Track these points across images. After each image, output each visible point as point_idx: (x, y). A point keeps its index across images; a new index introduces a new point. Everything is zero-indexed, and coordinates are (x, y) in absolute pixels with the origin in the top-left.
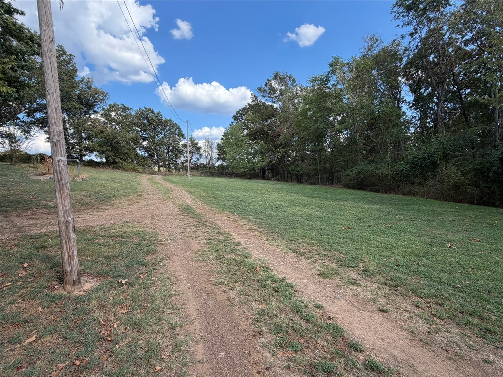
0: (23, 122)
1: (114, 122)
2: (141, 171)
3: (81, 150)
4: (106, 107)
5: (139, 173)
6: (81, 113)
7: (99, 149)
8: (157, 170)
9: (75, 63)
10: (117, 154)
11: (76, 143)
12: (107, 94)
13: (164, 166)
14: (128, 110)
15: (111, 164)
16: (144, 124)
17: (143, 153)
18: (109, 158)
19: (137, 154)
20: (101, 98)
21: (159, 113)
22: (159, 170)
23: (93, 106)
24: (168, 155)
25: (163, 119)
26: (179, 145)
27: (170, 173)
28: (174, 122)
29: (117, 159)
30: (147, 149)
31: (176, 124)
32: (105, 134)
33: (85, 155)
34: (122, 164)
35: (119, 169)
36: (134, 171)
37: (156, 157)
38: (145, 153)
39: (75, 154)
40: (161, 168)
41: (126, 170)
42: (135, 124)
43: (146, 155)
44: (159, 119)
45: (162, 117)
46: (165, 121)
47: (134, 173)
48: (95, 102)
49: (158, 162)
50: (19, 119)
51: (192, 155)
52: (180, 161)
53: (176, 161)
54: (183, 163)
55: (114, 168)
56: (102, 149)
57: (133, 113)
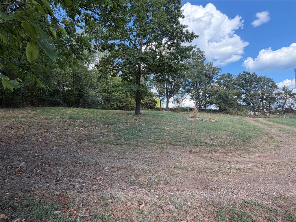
0: (182, 92)
1: (223, 85)
2: (243, 115)
3: (206, 104)
4: (219, 77)
5: (241, 116)
6: (206, 83)
7: (216, 102)
8: (253, 114)
9: (205, 56)
10: (226, 104)
11: (203, 100)
12: (220, 69)
13: (258, 111)
14: (232, 76)
15: (223, 111)
16: (243, 83)
17: (242, 103)
18: (222, 107)
19: (238, 103)
20: (217, 72)
21: (254, 74)
22: (254, 114)
23: (212, 78)
24: (263, 102)
25: (258, 77)
26: (272, 94)
27: (265, 116)
28: (268, 78)
29: (226, 108)
30: (244, 100)
31: (269, 79)
32: (220, 93)
33: (208, 106)
34: (229, 110)
35: (227, 114)
36: (238, 114)
37: (252, 105)
38: (243, 103)
39: (203, 106)
40: (256, 113)
41: (232, 114)
42: (236, 84)
43: (244, 104)
44: (254, 78)
45: (256, 76)
46: (259, 78)
47: (238, 116)
48: (213, 75)
49: (254, 108)
50: (180, 91)
51: (286, 101)
52: (273, 106)
53: (270, 107)
54: (277, 108)
55: (224, 113)
56: (218, 102)
57: (235, 78)
